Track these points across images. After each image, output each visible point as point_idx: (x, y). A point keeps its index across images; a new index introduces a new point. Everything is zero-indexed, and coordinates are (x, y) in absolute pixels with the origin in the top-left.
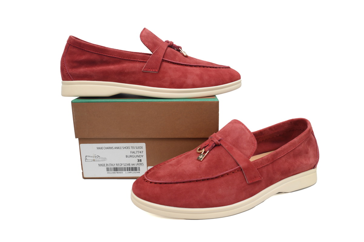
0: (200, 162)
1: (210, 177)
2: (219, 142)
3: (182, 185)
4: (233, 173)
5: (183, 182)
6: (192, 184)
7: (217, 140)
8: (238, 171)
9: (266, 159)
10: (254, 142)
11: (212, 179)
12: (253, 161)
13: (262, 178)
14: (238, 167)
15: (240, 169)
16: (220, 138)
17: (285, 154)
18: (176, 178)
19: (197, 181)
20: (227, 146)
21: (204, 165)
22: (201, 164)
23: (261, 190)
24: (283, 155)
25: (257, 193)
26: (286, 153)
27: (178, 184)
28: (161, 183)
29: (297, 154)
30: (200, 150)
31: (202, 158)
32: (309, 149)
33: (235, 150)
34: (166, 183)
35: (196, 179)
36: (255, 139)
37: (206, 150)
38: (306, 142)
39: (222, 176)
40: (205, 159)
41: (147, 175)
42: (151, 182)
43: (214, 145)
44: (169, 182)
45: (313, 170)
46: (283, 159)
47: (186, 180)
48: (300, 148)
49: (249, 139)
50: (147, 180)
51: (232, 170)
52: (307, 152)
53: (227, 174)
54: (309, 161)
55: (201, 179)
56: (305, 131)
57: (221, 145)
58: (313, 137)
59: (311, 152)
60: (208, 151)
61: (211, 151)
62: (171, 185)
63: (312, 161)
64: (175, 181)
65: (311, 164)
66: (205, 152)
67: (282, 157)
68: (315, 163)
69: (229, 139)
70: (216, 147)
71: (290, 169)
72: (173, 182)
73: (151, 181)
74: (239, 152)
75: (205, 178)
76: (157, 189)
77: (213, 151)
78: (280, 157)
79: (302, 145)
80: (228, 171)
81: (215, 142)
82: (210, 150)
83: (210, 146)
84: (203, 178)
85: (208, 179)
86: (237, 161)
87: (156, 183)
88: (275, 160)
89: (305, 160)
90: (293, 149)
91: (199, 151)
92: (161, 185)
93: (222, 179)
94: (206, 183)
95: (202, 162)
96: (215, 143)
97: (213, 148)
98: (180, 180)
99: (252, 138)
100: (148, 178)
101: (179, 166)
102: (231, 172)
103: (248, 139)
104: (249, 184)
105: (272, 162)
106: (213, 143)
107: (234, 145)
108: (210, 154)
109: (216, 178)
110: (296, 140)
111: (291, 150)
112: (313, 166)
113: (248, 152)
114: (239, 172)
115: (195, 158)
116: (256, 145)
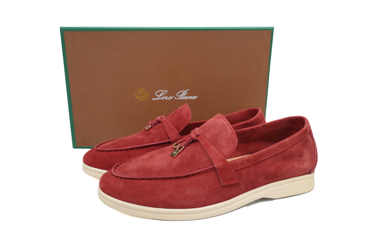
0: (173, 158)
1: (180, 175)
2: (196, 138)
3: (148, 181)
4: (206, 172)
5: (150, 179)
6: (158, 182)
7: (195, 136)
8: (211, 171)
9: (248, 160)
10: (234, 140)
11: (181, 177)
12: (231, 161)
13: (241, 181)
14: (213, 166)
15: (214, 169)
16: (198, 133)
17: (271, 156)
18: (143, 173)
19: (164, 179)
20: (204, 143)
21: (176, 161)
22: (173, 160)
23: (240, 194)
24: (269, 157)
25: (234, 197)
26: (273, 155)
27: (144, 181)
28: (126, 178)
29: (288, 157)
30: (176, 145)
31: (176, 154)
32: (305, 152)
33: (212, 147)
34: (131, 179)
35: (163, 177)
36: (236, 136)
37: (181, 146)
38: (301, 143)
39: (193, 175)
40: (179, 156)
41: (116, 168)
42: (117, 177)
43: (191, 140)
44: (135, 178)
45: (308, 176)
46: (270, 161)
47: (152, 177)
48: (293, 149)
49: (230, 136)
50: (113, 174)
51: (204, 169)
52: (301, 155)
53: (199, 174)
54: (303, 165)
55: (169, 177)
56: (300, 131)
57: (198, 141)
58: (310, 138)
59: (307, 155)
60: (184, 147)
61: (187, 148)
62: (136, 181)
63: (307, 165)
64: (141, 177)
65: (305, 169)
66: (180, 148)
67: (268, 158)
68: (311, 168)
69: (208, 135)
70: (193, 143)
71: (277, 173)
72: (138, 178)
73: (116, 175)
74: (216, 150)
75: (174, 176)
76: (121, 185)
77: (188, 148)
78: (265, 158)
79: (296, 146)
80: (200, 170)
81: (192, 137)
82: (186, 146)
83: (186, 142)
84: (171, 176)
85: (176, 178)
86: (212, 160)
87: (121, 178)
88: (258, 161)
89: (298, 164)
90: (282, 150)
91: (175, 147)
92: (126, 180)
93: (192, 179)
94: (174, 182)
95: (175, 159)
96: (192, 139)
97: (190, 144)
98: (147, 176)
99: (233, 136)
100: (115, 172)
101: (150, 161)
102: (203, 172)
103: (228, 136)
104: (223, 187)
105: (254, 163)
106: (190, 138)
107: (212, 143)
108: (185, 150)
109: (186, 176)
110: (286, 140)
111: (280, 152)
112: (308, 171)
113: (226, 151)
114: (213, 172)
115: (170, 153)
116: (236, 144)
